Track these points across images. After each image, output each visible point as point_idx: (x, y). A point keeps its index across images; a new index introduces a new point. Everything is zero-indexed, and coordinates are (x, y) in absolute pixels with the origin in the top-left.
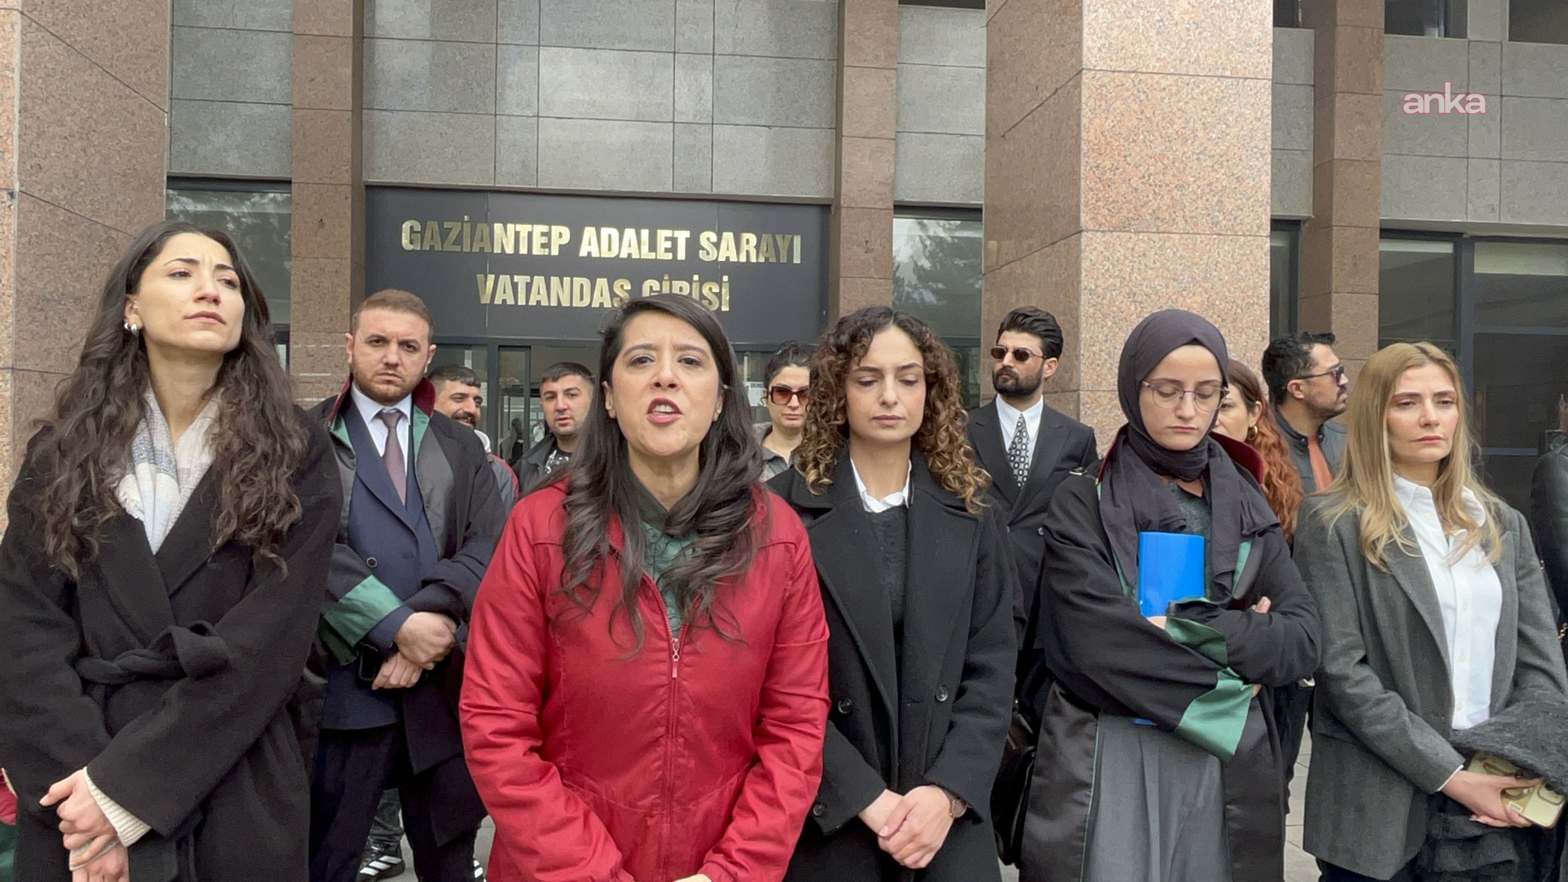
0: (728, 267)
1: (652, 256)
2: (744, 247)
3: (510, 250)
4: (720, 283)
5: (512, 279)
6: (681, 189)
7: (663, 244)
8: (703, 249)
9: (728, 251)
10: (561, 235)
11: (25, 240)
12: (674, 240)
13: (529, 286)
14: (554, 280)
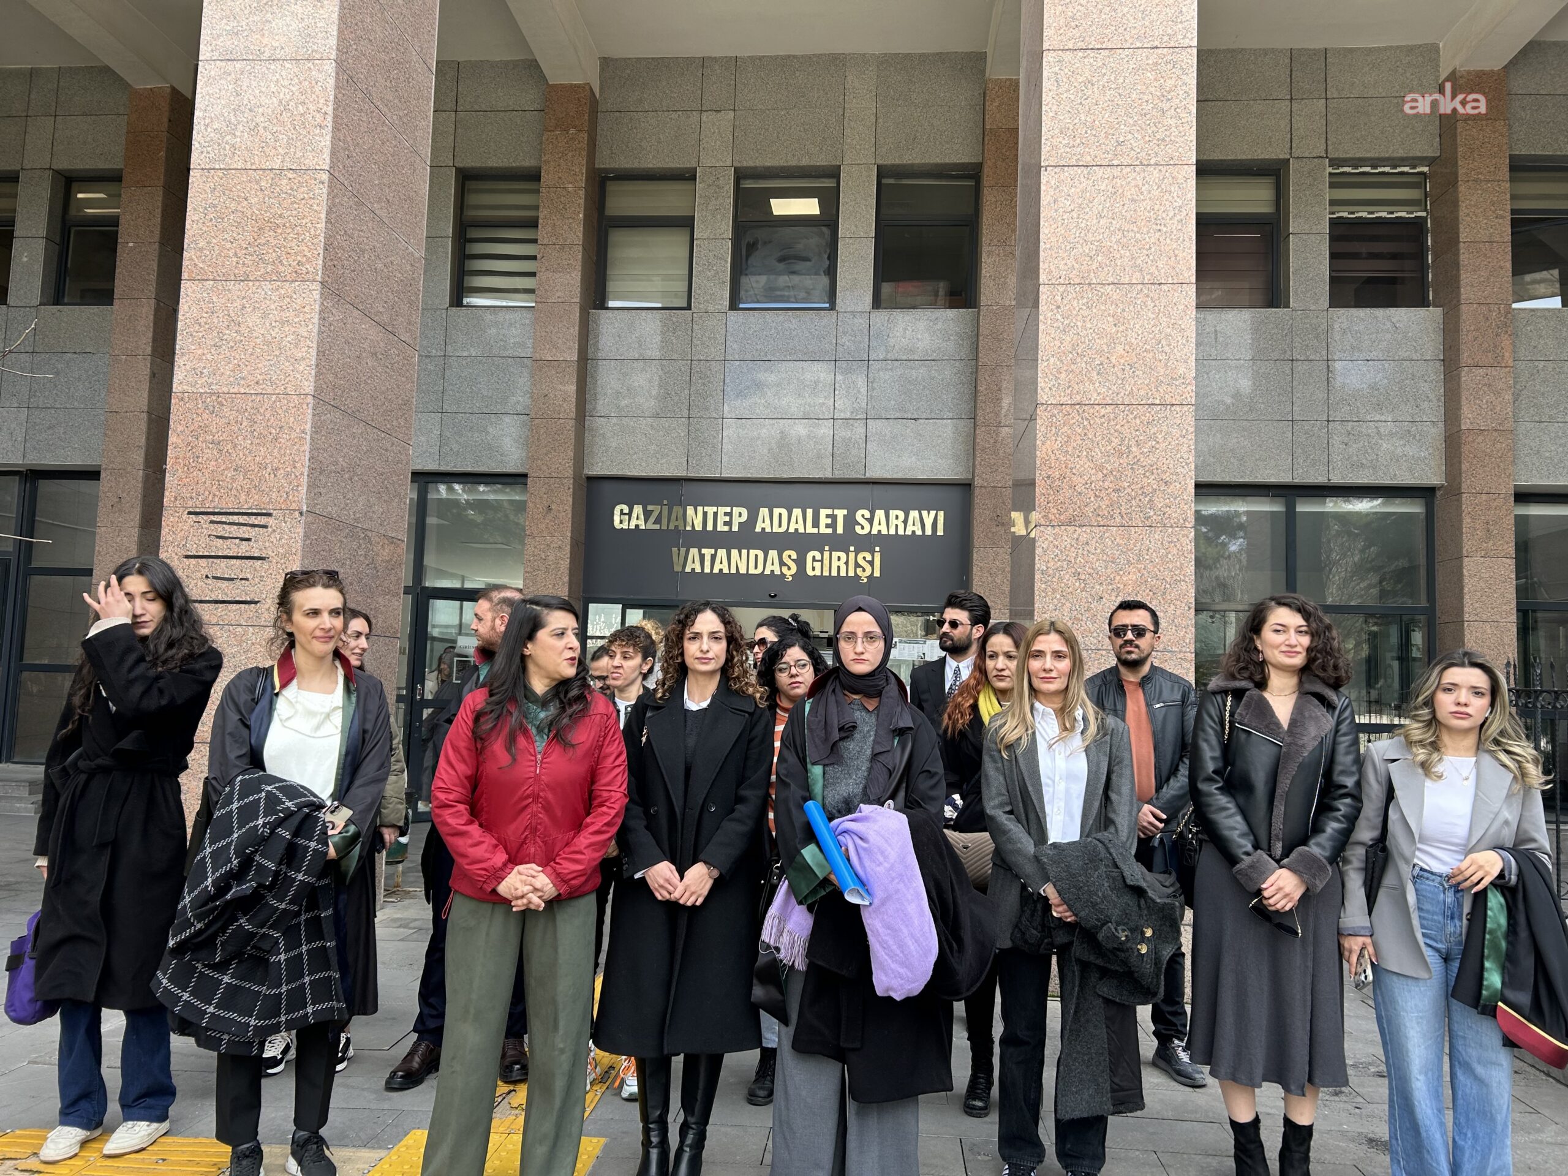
0: (879, 539)
1: (815, 531)
2: (893, 522)
3: (698, 527)
4: (872, 552)
5: (700, 551)
6: (839, 475)
7: (824, 521)
8: (859, 524)
9: (880, 526)
10: (740, 515)
11: (308, 542)
12: (834, 517)
13: (713, 557)
14: (734, 553)
